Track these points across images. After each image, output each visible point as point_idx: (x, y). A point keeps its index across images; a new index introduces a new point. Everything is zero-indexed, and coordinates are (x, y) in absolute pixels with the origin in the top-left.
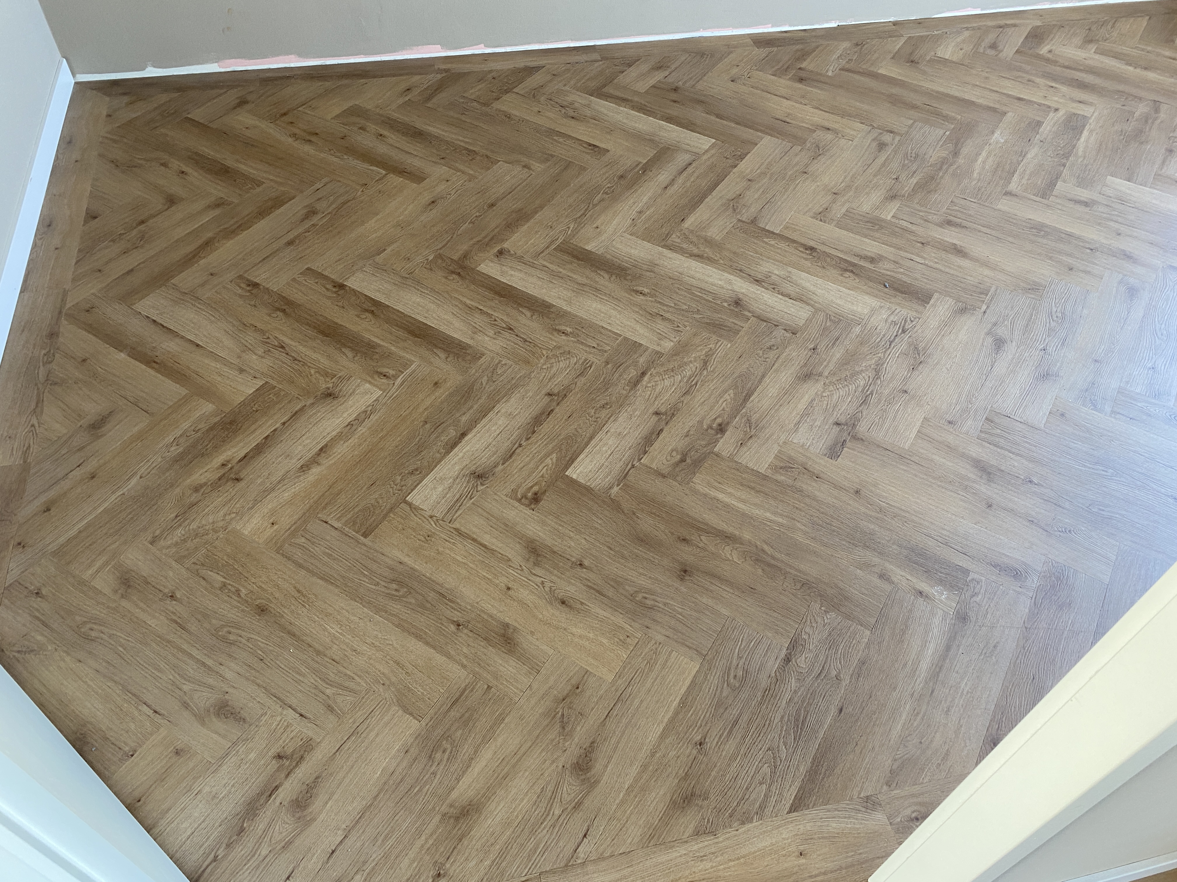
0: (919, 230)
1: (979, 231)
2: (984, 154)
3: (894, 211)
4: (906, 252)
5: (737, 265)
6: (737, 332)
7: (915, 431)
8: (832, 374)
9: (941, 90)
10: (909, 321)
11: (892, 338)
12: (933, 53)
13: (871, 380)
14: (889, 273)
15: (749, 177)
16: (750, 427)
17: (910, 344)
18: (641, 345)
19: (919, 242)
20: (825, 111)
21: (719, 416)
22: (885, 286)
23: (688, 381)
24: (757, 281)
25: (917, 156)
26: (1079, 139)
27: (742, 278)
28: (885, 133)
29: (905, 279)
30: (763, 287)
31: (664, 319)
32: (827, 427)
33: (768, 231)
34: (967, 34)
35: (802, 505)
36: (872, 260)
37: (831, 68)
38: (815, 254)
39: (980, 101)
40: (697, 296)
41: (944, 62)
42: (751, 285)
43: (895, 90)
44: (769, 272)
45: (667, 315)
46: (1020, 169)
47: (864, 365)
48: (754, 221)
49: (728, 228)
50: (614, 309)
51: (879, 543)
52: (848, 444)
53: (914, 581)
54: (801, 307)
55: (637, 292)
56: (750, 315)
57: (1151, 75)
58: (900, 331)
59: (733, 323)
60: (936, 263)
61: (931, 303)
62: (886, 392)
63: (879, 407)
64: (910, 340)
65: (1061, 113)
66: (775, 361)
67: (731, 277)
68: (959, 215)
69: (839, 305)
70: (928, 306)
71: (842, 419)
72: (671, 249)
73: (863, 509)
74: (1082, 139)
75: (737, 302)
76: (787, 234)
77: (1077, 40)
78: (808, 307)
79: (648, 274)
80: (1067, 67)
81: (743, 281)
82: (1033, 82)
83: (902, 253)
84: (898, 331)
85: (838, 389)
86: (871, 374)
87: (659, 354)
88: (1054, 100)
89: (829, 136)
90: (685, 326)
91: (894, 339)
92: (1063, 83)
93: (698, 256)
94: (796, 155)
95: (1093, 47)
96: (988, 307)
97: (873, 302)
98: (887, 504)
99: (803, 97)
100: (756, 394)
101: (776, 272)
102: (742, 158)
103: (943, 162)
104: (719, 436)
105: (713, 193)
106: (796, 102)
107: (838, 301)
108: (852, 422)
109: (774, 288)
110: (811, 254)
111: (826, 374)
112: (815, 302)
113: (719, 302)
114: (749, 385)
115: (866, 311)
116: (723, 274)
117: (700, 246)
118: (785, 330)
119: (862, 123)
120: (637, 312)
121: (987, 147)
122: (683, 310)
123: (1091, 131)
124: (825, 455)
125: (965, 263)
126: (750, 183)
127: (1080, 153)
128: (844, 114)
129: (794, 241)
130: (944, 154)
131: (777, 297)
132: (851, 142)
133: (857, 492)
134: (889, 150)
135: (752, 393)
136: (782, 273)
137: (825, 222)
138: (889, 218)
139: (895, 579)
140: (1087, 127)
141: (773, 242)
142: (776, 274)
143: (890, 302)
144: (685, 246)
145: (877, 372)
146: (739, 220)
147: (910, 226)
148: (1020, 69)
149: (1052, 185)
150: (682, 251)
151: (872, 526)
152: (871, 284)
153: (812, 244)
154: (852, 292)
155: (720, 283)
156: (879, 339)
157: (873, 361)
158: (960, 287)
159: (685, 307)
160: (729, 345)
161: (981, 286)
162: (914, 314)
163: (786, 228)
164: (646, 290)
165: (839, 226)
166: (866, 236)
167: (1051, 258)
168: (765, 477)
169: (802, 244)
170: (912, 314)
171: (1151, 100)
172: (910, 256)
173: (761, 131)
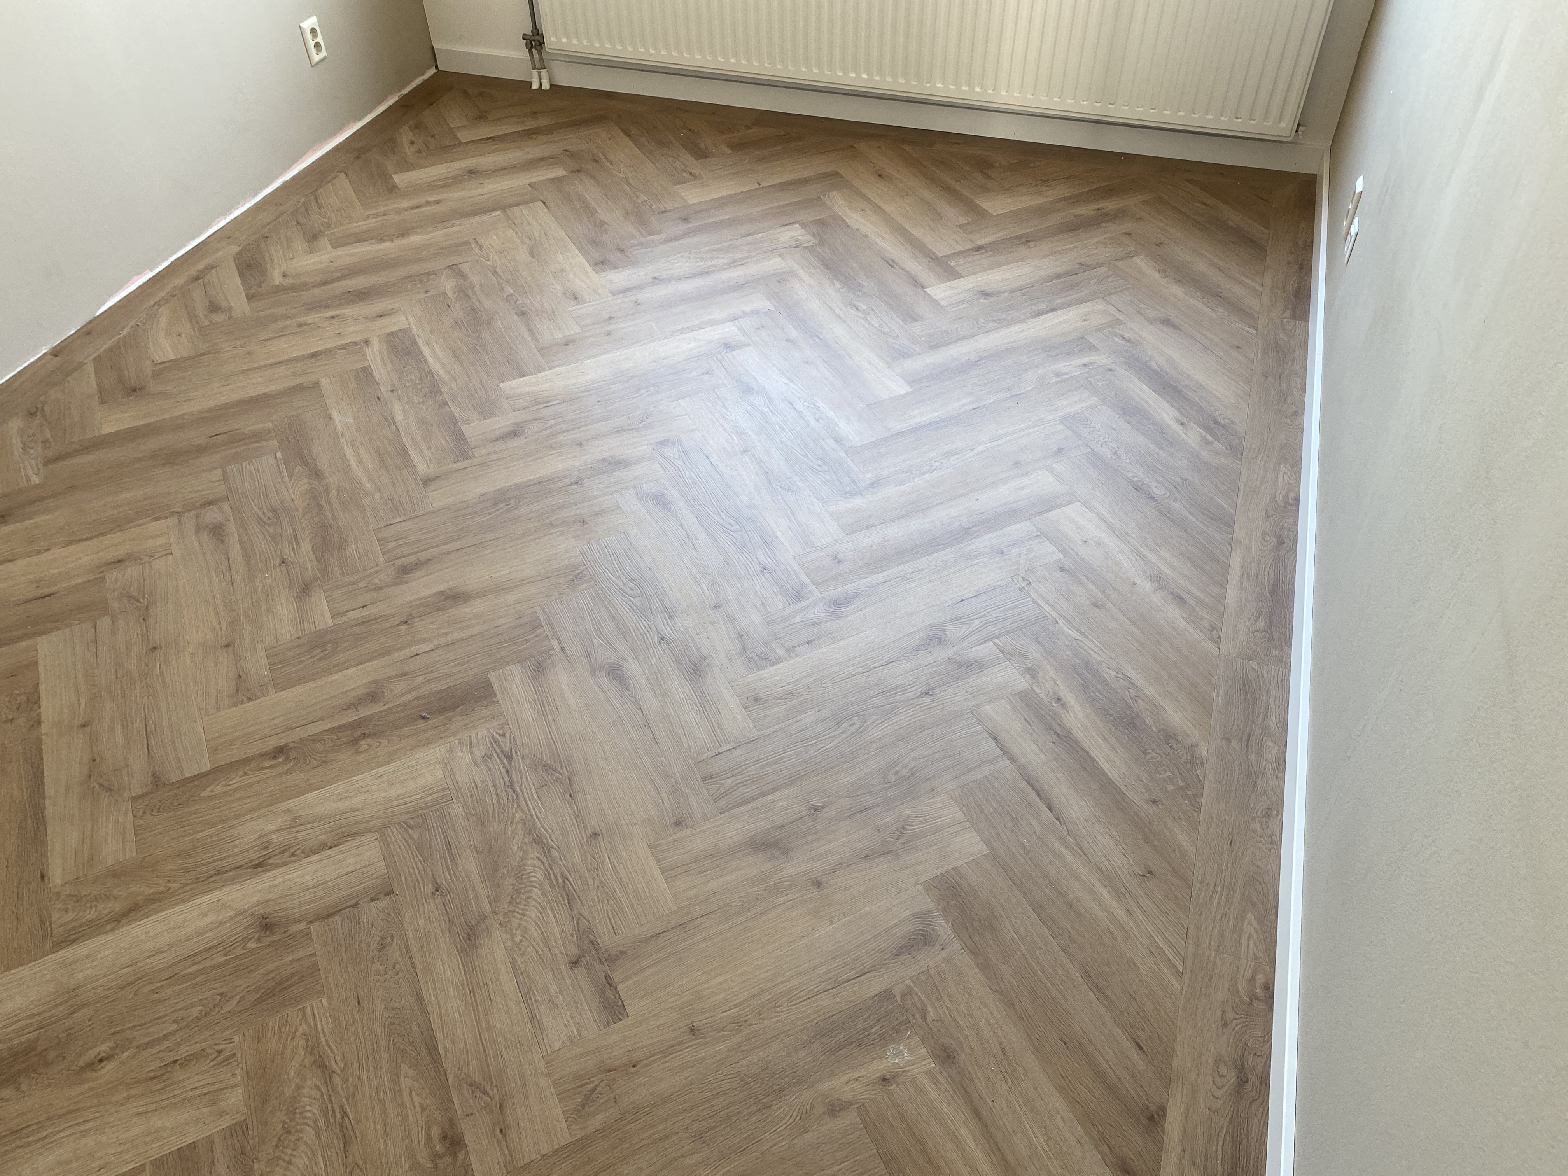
0: (381, 608)
1: (449, 553)
2: (349, 453)
3: (326, 607)
4: (398, 650)
5: (204, 869)
6: (314, 969)
7: (658, 875)
8: (494, 901)
9: (211, 404)
10: (501, 739)
11: (507, 779)
12: (148, 362)
13: (544, 860)
14: (409, 697)
15: (77, 722)
16: (485, 1093)
17: (533, 767)
18: (192, 1146)
19: (399, 625)
20: (86, 539)
21: (428, 1126)
22: (424, 718)
23: (327, 1121)
24: (259, 865)
25: (275, 511)
26: (426, 361)
27: (233, 881)
28: (203, 511)
29: (435, 687)
30: (277, 866)
31: (184, 1063)
32: (568, 982)
33: (195, 778)
34: (164, 312)
35: (661, 1127)
36: (372, 697)
37: (30, 472)
38: (293, 754)
39: (273, 388)
40: (196, 974)
41: (175, 365)
42: (255, 881)
43: (154, 443)
44: (261, 837)
45: (184, 1051)
46: (407, 442)
47: (516, 849)
48: (157, 782)
49: (130, 825)
50: (84, 1134)
51: (784, 1070)
52: (616, 977)
53: (863, 1072)
54: (359, 846)
55: (91, 1066)
56: (302, 926)
57: (416, 239)
58: (505, 761)
59: (293, 961)
60: (446, 634)
61: (497, 692)
62: (577, 858)
63: (591, 887)
64: (528, 761)
65: (375, 342)
66: (411, 958)
67: (216, 895)
68: (406, 550)
69: (400, 797)
70: (499, 697)
71: (575, 951)
72: (74, 941)
73: (722, 1046)
74: (431, 360)
75: (267, 925)
76: (226, 757)
77: (300, 245)
78: (365, 839)
79: (79, 1016)
80: (325, 283)
81: (238, 886)
82: (305, 324)
83: (397, 656)
84: (503, 764)
85: (523, 915)
86: (534, 853)
87: (239, 1129)
88: (353, 332)
89: (132, 572)
90: (229, 1040)
91: (511, 779)
92: (339, 305)
93: (130, 910)
94: (113, 633)
95: (324, 242)
96: (558, 639)
97: (434, 753)
98: (736, 1006)
99: (31, 541)
100: (439, 1035)
101: (271, 827)
102: (34, 700)
103: (314, 497)
104: (461, 1156)
105: (47, 793)
106: (30, 555)
107: (393, 793)
108: (586, 941)
109: (293, 855)
110: (288, 760)
111: (487, 908)
112: (367, 822)
113: (239, 951)
114: (415, 1028)
115: (439, 774)
116: (198, 901)
117: (115, 892)
118: (372, 900)
119: (157, 519)
120: (128, 1098)
121: (343, 440)
122: (198, 1019)
123: (428, 343)
124: (608, 1024)
125: (478, 606)
126: (88, 729)
127: (446, 377)
128: (119, 524)
129: (246, 761)
130: (303, 485)
131: (311, 863)
132: (170, 557)
133: (693, 1030)
134: (231, 527)
135: (433, 1038)
136: (280, 821)
137: (258, 698)
138: (330, 622)
139: (848, 1097)
140: (419, 341)
141: (219, 789)
142: (273, 832)
143: (454, 734)
144: (90, 915)
145: (539, 841)
146: (133, 799)
147: (366, 612)
148: (275, 319)
149: (459, 437)
150: (95, 928)
151: (754, 1058)
152: (405, 731)
153: (273, 743)
154: (395, 764)
155: (208, 920)
156: (494, 796)
157: (521, 833)
158: (506, 642)
159: (196, 1011)
160: (325, 1001)
161: (523, 620)
162: (496, 723)
163: (214, 751)
164: (104, 1048)
165: (279, 687)
166: (329, 671)
167: (552, 525)
168: (580, 1145)
169: (262, 755)
170: (493, 726)
171: (446, 268)
172: (408, 652)
173: (22, 638)
